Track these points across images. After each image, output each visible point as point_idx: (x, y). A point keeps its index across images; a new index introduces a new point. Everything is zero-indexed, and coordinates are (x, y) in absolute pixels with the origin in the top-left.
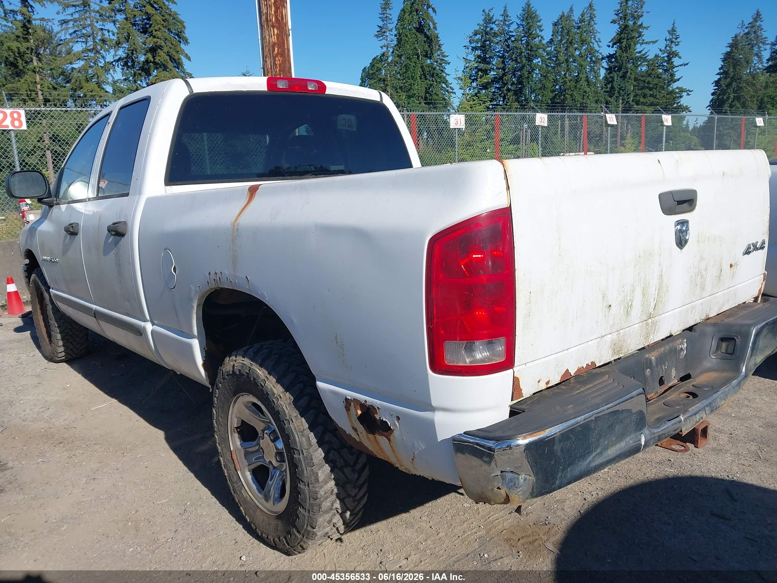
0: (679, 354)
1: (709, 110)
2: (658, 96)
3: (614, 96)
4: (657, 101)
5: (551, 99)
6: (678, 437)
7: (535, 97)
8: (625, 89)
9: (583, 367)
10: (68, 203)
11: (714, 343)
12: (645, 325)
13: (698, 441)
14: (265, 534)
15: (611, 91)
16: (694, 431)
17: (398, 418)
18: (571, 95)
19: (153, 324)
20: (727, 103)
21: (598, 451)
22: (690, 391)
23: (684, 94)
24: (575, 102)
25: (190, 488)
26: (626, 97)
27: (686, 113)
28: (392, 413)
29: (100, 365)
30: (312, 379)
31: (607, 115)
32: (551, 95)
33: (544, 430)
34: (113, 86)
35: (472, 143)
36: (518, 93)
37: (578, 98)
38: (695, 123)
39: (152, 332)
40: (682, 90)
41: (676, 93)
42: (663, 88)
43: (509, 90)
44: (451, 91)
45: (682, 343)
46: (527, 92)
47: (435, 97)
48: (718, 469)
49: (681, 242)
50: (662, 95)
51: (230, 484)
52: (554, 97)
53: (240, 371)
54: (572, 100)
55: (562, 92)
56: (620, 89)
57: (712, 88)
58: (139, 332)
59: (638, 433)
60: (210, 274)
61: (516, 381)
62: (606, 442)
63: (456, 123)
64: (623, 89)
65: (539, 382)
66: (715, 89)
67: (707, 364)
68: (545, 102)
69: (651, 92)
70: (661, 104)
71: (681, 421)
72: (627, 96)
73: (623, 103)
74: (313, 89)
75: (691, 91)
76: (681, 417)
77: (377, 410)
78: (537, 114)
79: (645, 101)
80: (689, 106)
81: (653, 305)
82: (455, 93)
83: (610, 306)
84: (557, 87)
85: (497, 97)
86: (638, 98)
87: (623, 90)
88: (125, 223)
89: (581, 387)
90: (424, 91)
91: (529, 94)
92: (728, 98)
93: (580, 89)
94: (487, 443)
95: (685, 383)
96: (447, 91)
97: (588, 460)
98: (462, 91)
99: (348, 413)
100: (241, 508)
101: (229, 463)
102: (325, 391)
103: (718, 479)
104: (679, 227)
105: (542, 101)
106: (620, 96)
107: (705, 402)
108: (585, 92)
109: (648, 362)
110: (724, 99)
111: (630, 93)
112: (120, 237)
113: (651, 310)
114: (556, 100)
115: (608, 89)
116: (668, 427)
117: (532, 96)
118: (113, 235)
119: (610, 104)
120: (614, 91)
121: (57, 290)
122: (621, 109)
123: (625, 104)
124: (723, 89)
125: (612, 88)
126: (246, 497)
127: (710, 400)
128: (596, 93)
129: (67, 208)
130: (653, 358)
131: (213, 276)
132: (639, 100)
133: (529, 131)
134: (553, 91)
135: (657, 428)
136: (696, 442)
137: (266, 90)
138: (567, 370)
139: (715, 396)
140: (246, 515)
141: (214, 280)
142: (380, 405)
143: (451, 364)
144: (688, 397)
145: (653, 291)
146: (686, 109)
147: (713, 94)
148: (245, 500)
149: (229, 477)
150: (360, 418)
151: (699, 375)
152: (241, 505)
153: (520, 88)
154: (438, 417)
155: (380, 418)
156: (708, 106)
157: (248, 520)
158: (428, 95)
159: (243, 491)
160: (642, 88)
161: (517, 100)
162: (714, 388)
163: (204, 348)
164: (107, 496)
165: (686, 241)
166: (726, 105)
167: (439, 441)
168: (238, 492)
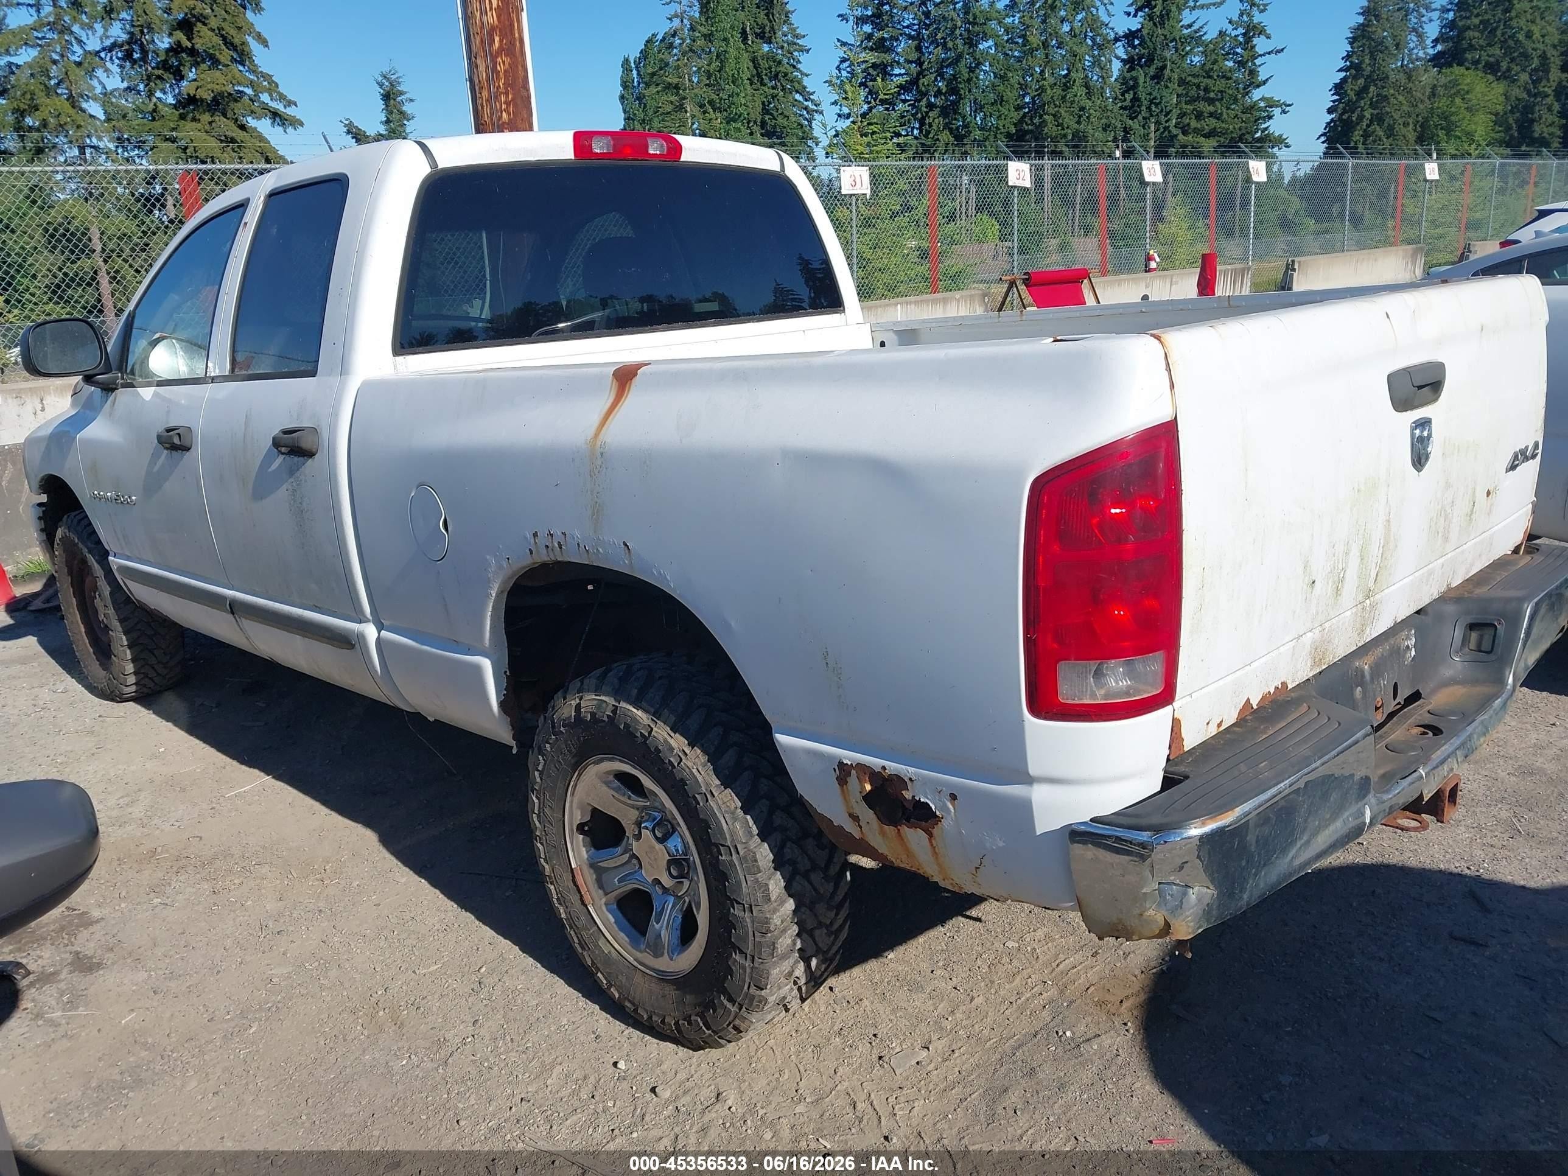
0: (1404, 656)
1: (1323, 142)
2: (1225, 116)
3: (1140, 117)
4: (1224, 125)
5: (1015, 125)
6: (1415, 807)
7: (983, 119)
8: (1160, 102)
9: (1269, 692)
10: (158, 386)
11: (1459, 633)
12: (1360, 610)
13: (1443, 811)
14: (658, 1015)
15: (1133, 106)
16: (1438, 795)
17: (953, 797)
18: (1054, 116)
19: (380, 627)
20: (1359, 128)
21: (1305, 838)
22: (1426, 722)
23: (1277, 111)
24: (1063, 129)
25: (476, 940)
26: (1163, 119)
27: (1280, 149)
28: (940, 789)
29: (214, 706)
30: (767, 730)
31: (1144, 162)
32: (1016, 116)
33: (1232, 809)
34: (103, 106)
35: (874, 221)
36: (949, 111)
37: (1069, 120)
38: (1296, 169)
39: (379, 641)
40: (1271, 103)
41: (1260, 109)
42: (1236, 100)
43: (931, 106)
44: (814, 107)
45: (1408, 638)
46: (968, 109)
47: (781, 121)
48: (1448, 856)
49: (1419, 460)
50: (1232, 113)
51: (572, 933)
52: (1021, 120)
53: (593, 714)
54: (1057, 126)
55: (1037, 109)
56: (1151, 102)
57: (1328, 99)
58: (347, 642)
59: (1360, 804)
60: (535, 535)
61: (1176, 724)
62: (1317, 823)
63: (853, 184)
64: (1157, 101)
65: (1208, 724)
66: (1334, 101)
67: (1447, 672)
68: (1002, 131)
69: (1211, 109)
70: (1232, 132)
71: (1421, 777)
72: (1166, 116)
73: (1158, 130)
74: (658, 152)
75: (1290, 105)
76: (1421, 771)
77: (909, 783)
78: (1009, 162)
79: (1199, 126)
80: (1284, 137)
81: (1373, 575)
82: (821, 113)
83: (1313, 582)
84: (1027, 100)
85: (909, 120)
86: (1186, 121)
87: (1157, 105)
88: (314, 431)
89: (1267, 728)
90: (759, 109)
91: (970, 115)
92: (1361, 118)
93: (1072, 102)
94: (1138, 835)
95: (1413, 708)
96: (806, 108)
97: (1291, 855)
98: (836, 109)
99: (843, 791)
100: (599, 975)
101: (569, 892)
102: (793, 750)
103: (1451, 874)
104: (1417, 432)
105: (997, 128)
106: (1152, 115)
107: (1456, 742)
108: (1082, 109)
109: (1359, 673)
110: (1352, 121)
111: (1171, 111)
112: (301, 459)
113: (1371, 584)
114: (1024, 125)
115: (1127, 103)
116: (1403, 789)
117: (978, 118)
118: (283, 454)
119: (1132, 132)
120: (1139, 106)
121: (128, 559)
122: (1153, 144)
123: (1162, 133)
124: (1349, 101)
125: (1136, 99)
126: (609, 952)
127: (1463, 736)
128: (1104, 109)
129: (156, 394)
130: (1366, 667)
131: (542, 540)
132: (1189, 124)
133: (973, 189)
134: (1018, 108)
135: (1387, 791)
136: (1440, 812)
137: (573, 157)
138: (1248, 700)
139: (1470, 729)
140: (610, 986)
141: (547, 547)
142: (915, 774)
143: (1070, 702)
144: (1424, 733)
145: (1375, 550)
146: (1280, 141)
147: (1330, 111)
148: (607, 960)
149: (570, 918)
150: (868, 799)
151: (1434, 691)
152: (598, 970)
153: (953, 103)
154: (1039, 794)
155: (913, 797)
156: (1322, 135)
157: (617, 996)
158: (767, 117)
159: (601, 942)
160: (1197, 99)
161: (947, 126)
162: (1466, 715)
163: (505, 672)
164: (317, 963)
165: (1427, 458)
166: (1357, 133)
167: (1038, 834)
168: (591, 946)
